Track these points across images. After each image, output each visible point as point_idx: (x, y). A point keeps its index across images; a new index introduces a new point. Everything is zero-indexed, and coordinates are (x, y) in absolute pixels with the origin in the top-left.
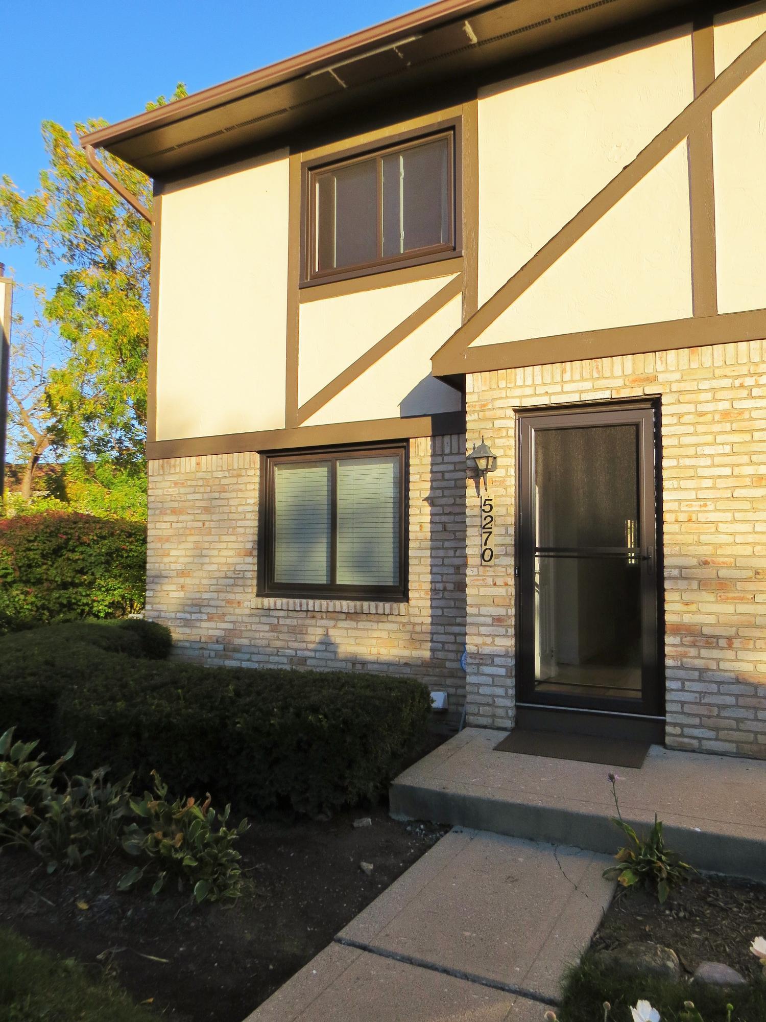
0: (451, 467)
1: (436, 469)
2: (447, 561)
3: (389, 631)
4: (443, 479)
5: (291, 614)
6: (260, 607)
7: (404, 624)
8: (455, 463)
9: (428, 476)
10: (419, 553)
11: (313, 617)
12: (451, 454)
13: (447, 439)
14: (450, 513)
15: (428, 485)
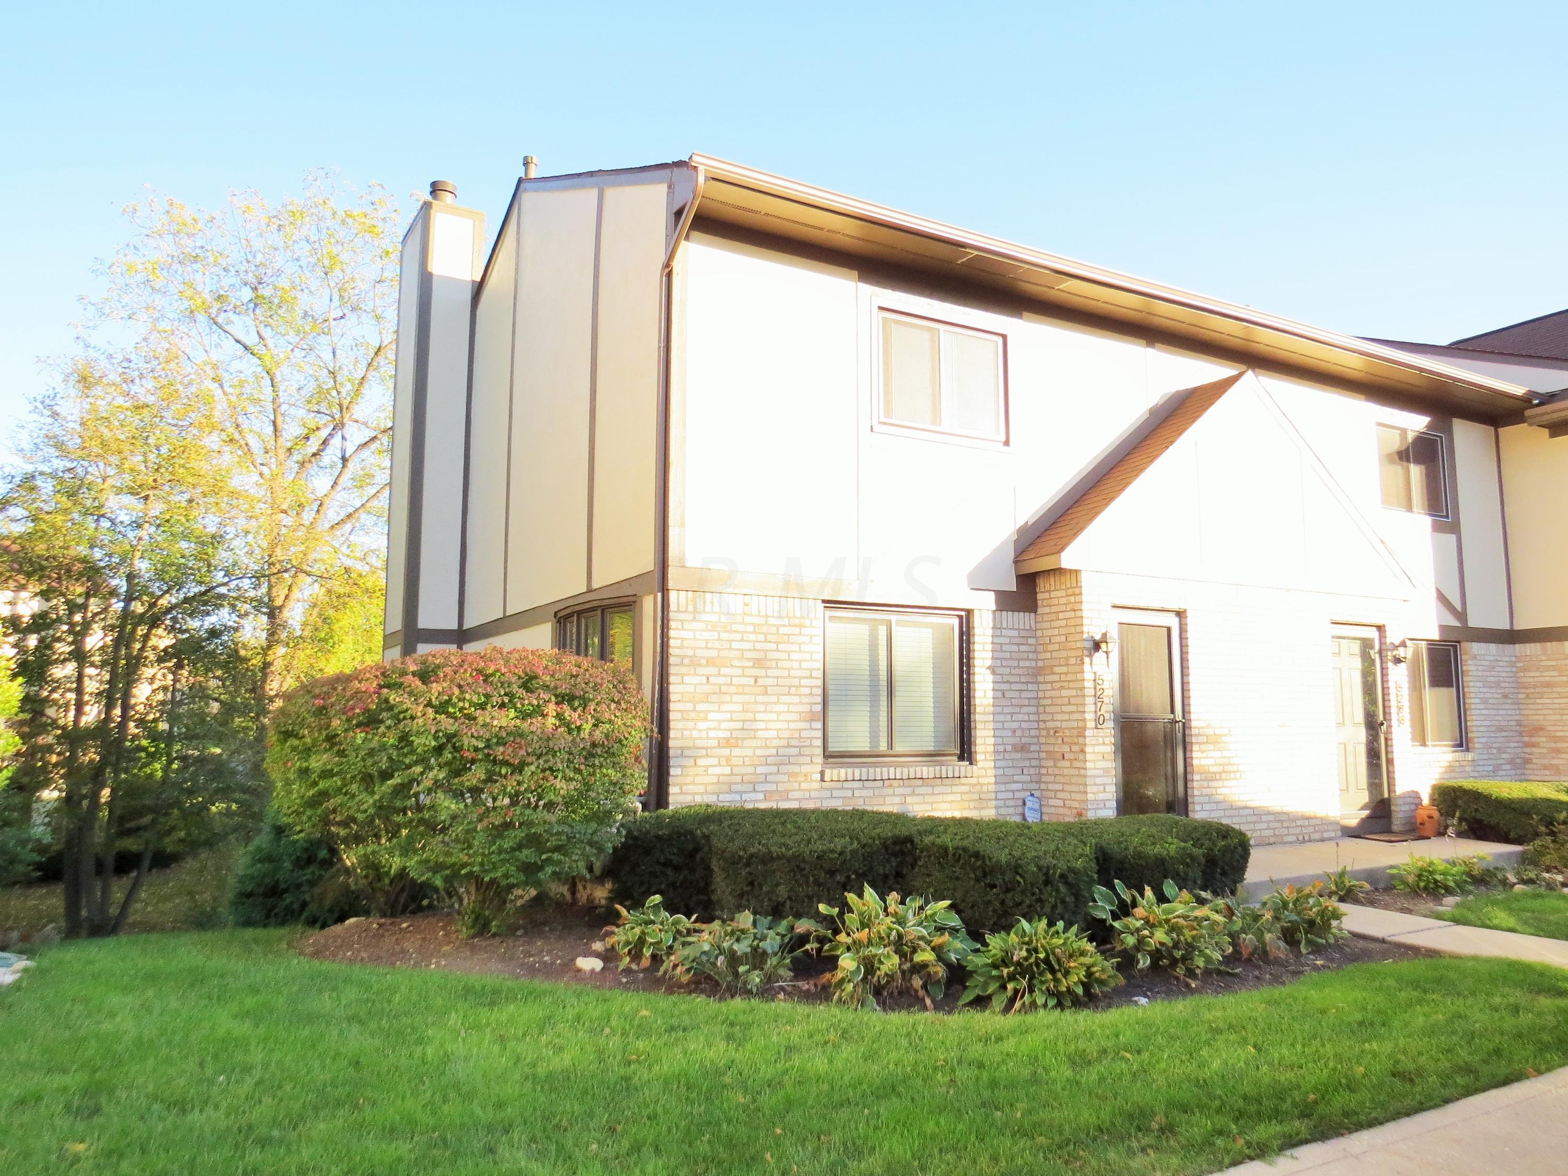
0: (1007, 641)
1: (997, 640)
2: (1006, 725)
3: (962, 793)
4: (1002, 651)
5: (867, 784)
6: (835, 778)
7: (974, 785)
8: (1010, 637)
9: (990, 647)
10: (985, 718)
11: (891, 786)
12: (1007, 628)
13: (1004, 613)
14: (1008, 682)
15: (990, 655)
